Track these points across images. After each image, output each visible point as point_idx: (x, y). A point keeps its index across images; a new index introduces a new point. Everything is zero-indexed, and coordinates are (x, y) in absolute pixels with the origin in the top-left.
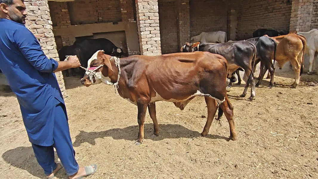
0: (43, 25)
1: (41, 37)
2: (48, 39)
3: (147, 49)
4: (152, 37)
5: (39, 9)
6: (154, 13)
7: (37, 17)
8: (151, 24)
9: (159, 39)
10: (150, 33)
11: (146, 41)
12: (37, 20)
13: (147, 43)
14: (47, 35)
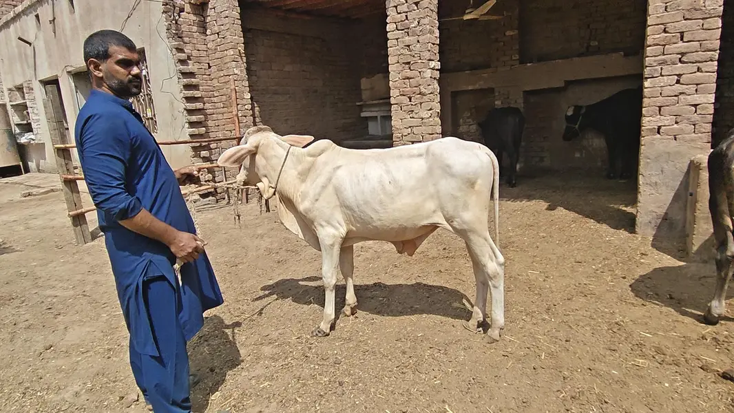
0: (420, 70)
1: (414, 93)
2: (424, 97)
3: (659, 129)
4: (681, 93)
5: (418, 42)
6: (703, 19)
7: (414, 56)
8: (686, 53)
9: (707, 99)
10: (678, 82)
11: (659, 104)
12: (412, 62)
13: (660, 110)
14: (423, 90)
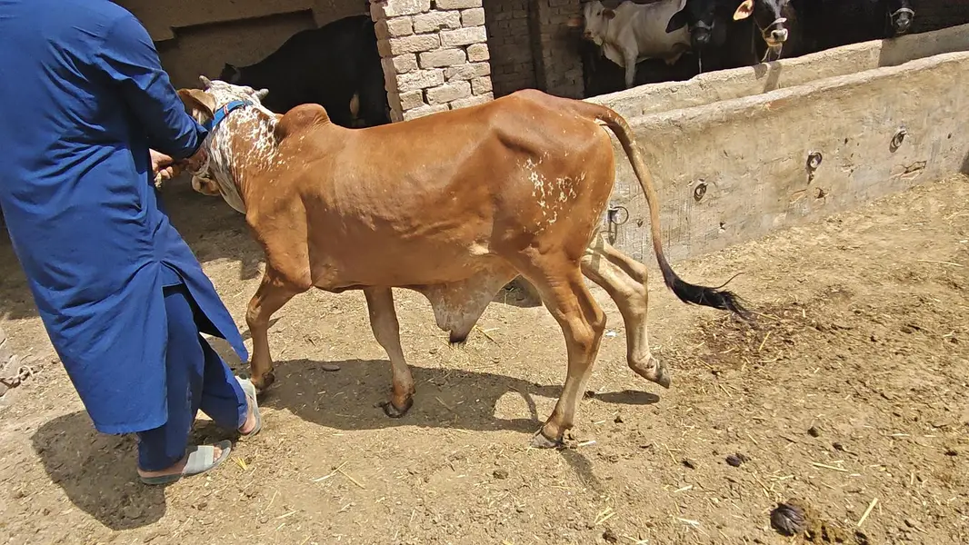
3: (425, 91)
4: (441, 26)
9: (477, 35)
10: (434, 5)
11: (415, 49)
